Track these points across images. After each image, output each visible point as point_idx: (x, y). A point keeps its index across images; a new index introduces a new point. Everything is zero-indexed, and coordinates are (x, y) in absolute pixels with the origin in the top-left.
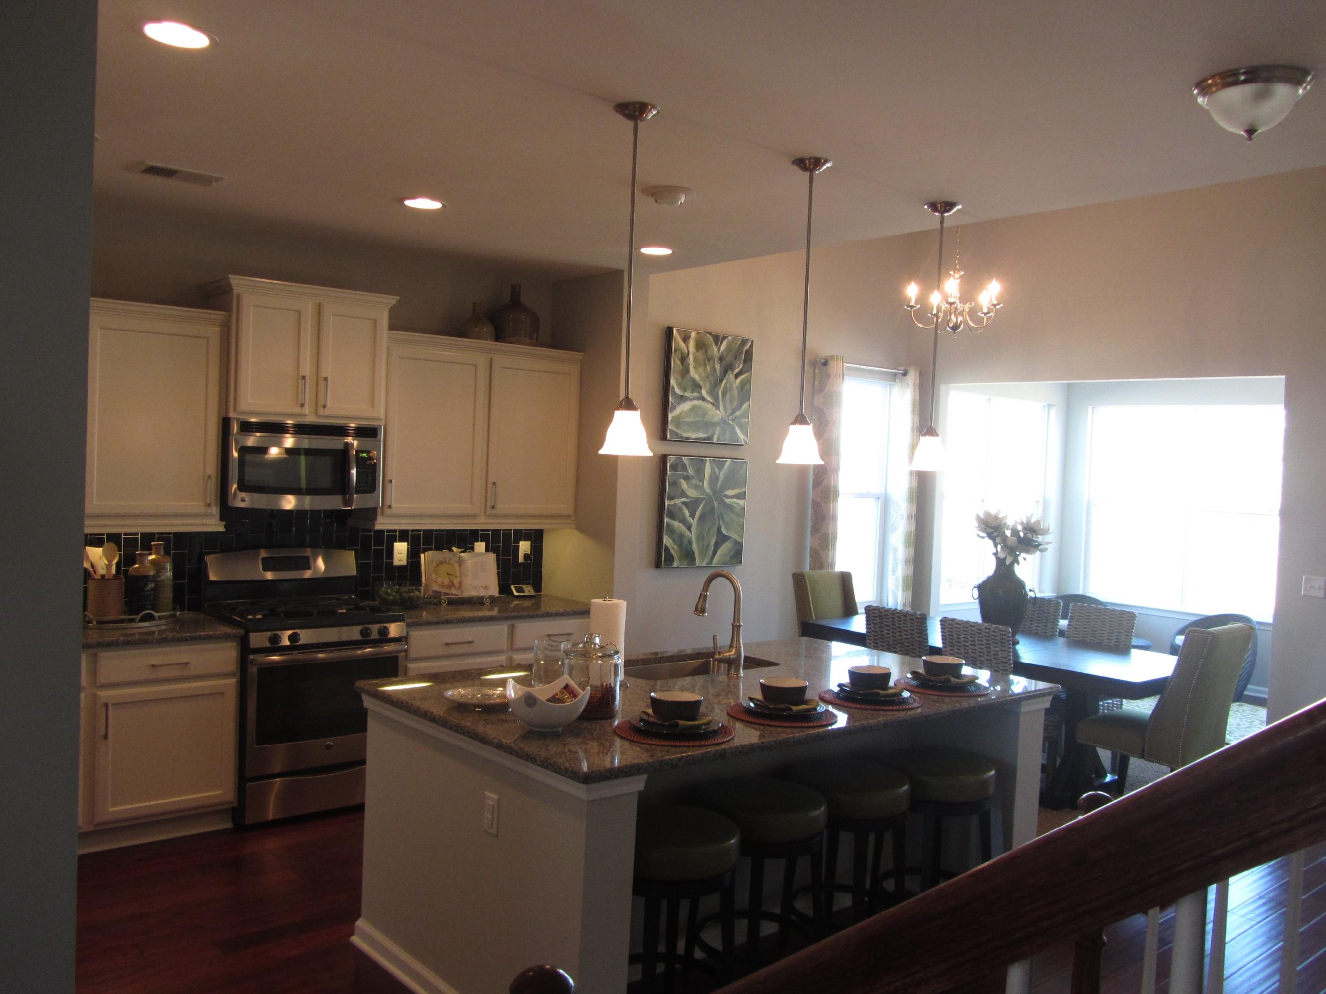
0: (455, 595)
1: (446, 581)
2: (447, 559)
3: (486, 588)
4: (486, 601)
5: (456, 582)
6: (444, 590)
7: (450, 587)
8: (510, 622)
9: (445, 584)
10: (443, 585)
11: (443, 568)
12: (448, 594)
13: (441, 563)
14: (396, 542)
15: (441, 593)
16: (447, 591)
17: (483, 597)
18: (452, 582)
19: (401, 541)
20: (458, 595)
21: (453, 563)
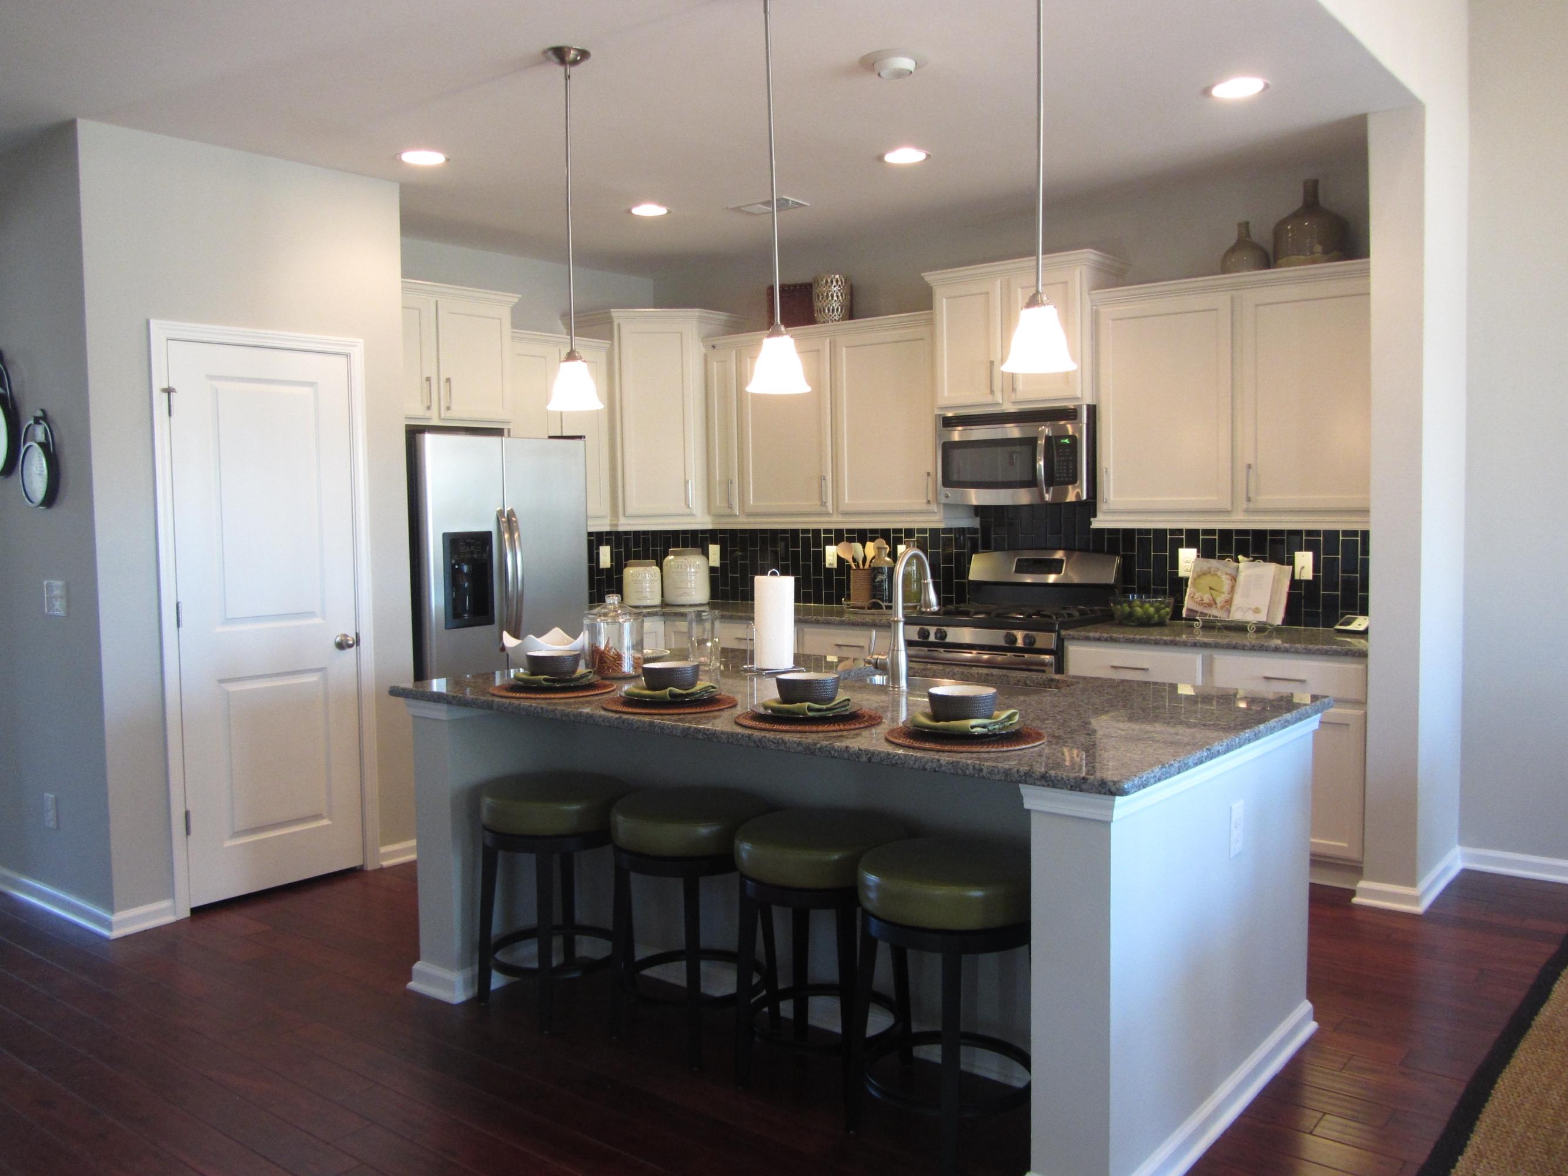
0: (1214, 616)
1: (1207, 598)
2: (1213, 570)
3: (1257, 611)
4: (1250, 628)
5: (1220, 599)
6: (1199, 609)
7: (1209, 605)
8: (1208, 652)
9: (1205, 601)
10: (1201, 603)
11: (1208, 580)
12: (1206, 615)
13: (1204, 574)
14: (1182, 547)
15: (1197, 612)
16: (1205, 611)
17: (1248, 623)
18: (1214, 600)
19: (1189, 546)
20: (1217, 617)
21: (1219, 574)
